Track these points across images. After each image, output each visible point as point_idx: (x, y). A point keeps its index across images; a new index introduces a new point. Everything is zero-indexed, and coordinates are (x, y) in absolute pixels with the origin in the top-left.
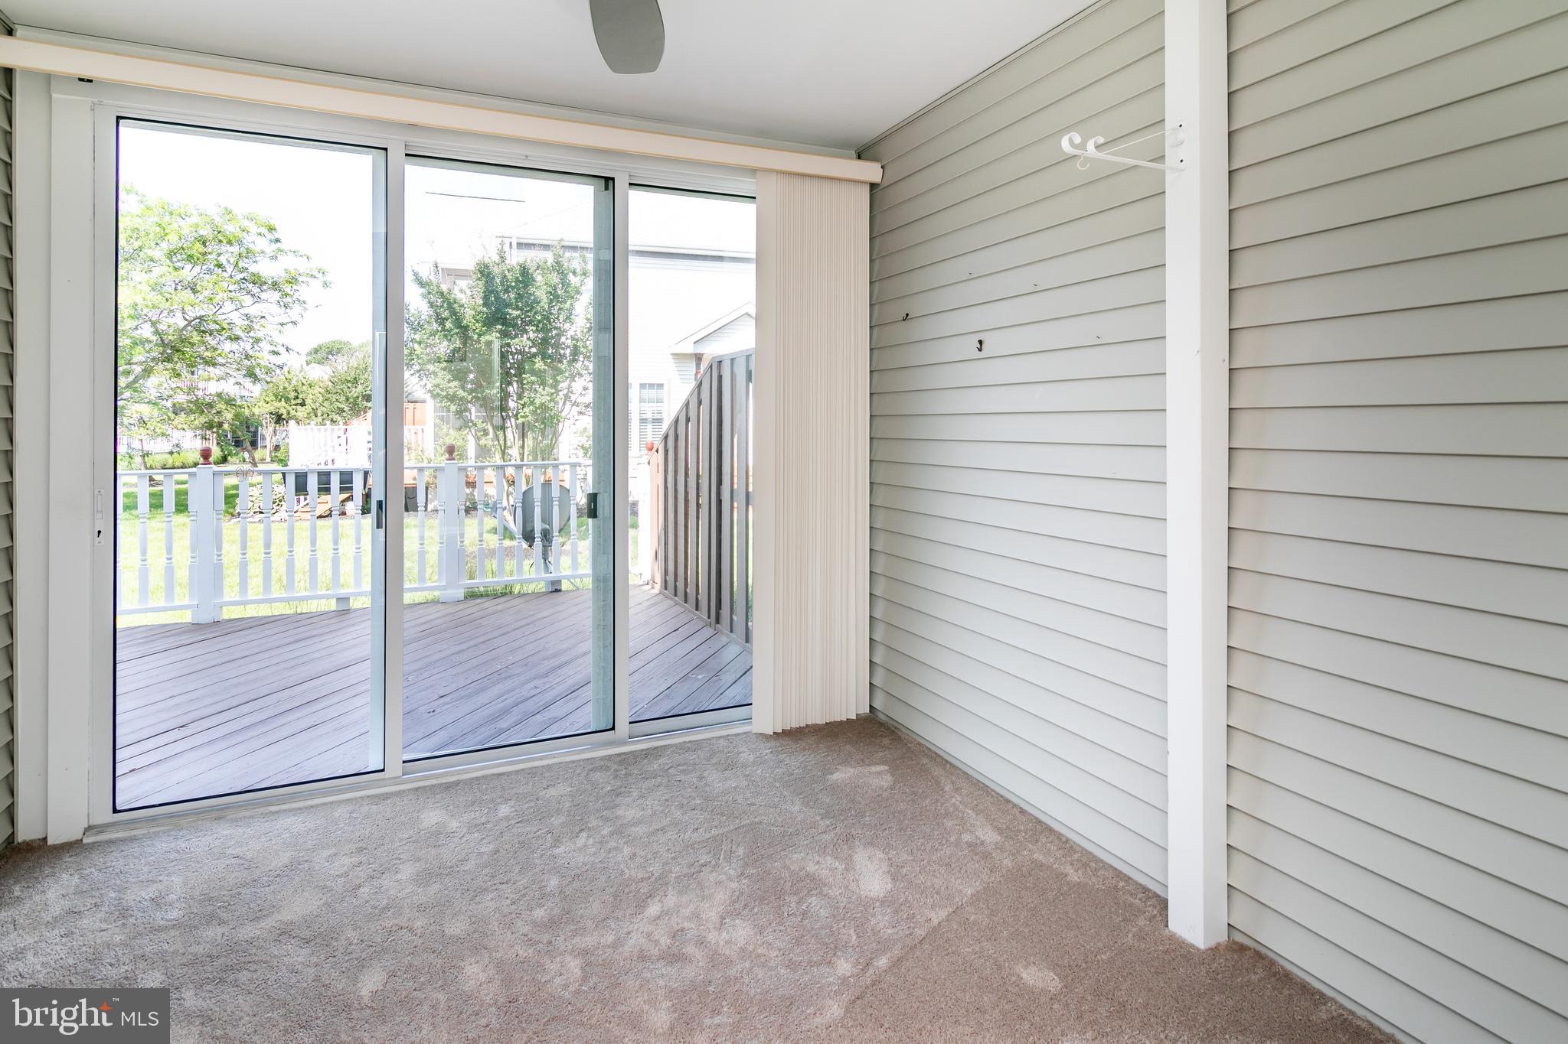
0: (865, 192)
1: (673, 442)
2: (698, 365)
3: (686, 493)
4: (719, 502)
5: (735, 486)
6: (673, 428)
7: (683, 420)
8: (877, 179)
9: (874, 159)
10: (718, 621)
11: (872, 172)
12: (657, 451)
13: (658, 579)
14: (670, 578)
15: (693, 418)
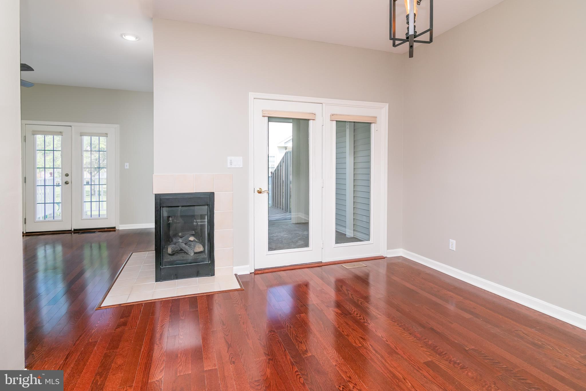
7: (280, 166)
12: (273, 174)
15: (282, 166)
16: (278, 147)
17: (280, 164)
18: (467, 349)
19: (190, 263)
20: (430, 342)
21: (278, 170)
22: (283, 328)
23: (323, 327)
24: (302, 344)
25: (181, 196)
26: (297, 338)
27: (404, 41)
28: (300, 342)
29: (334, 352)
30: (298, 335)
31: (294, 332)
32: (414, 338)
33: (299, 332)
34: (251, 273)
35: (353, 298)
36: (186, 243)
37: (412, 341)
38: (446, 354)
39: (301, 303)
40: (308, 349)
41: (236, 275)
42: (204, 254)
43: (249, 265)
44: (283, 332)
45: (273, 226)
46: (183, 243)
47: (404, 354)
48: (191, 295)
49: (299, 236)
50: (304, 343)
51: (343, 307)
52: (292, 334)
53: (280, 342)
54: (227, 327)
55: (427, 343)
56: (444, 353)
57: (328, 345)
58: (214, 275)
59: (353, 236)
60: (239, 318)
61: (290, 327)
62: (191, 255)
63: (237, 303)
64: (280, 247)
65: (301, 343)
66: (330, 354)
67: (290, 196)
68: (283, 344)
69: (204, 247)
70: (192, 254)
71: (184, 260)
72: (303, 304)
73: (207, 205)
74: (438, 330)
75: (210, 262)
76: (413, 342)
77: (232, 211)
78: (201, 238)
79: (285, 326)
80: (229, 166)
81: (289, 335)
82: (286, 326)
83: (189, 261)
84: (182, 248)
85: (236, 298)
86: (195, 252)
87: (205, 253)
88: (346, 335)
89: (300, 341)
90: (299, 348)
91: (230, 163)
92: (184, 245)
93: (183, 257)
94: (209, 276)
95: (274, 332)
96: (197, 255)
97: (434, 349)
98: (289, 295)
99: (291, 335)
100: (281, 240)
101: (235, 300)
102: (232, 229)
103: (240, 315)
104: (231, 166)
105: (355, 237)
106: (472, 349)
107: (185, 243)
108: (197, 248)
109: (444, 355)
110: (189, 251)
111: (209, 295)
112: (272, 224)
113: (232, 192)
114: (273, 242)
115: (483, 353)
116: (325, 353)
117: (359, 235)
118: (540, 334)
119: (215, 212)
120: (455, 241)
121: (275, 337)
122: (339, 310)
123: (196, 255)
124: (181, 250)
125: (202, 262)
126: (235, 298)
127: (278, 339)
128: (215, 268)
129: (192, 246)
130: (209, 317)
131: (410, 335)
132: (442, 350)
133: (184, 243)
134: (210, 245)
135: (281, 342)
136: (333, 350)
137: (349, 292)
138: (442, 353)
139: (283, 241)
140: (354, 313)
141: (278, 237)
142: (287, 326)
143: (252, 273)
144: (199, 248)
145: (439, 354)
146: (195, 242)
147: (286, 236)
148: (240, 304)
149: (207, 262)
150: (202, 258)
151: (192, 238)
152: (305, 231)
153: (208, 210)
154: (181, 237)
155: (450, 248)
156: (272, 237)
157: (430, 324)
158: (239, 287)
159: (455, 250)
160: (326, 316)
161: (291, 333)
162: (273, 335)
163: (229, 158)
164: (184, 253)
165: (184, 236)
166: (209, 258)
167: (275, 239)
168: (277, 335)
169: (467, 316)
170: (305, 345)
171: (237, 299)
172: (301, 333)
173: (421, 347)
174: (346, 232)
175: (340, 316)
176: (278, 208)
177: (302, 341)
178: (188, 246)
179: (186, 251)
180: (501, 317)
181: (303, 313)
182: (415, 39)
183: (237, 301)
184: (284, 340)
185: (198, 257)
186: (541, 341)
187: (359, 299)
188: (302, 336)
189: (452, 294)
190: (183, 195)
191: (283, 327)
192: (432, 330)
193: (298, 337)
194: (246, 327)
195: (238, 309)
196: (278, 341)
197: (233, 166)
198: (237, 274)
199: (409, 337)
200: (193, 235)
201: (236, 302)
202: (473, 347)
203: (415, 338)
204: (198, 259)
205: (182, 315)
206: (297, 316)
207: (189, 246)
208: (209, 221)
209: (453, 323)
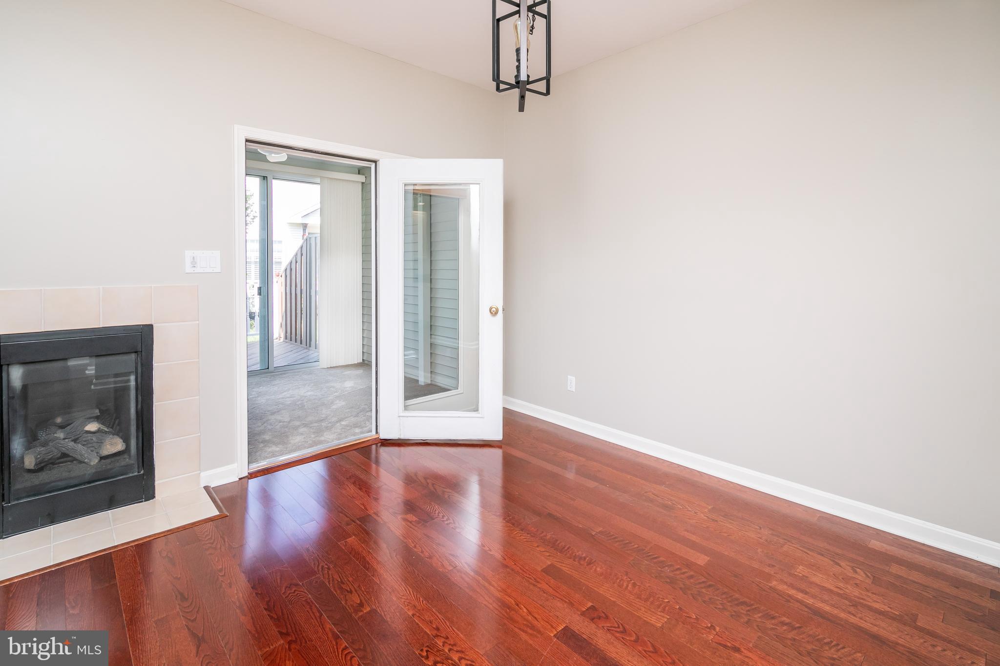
0: (360, 185)
1: (290, 270)
2: (304, 230)
3: (296, 294)
4: (310, 296)
5: (317, 289)
6: (289, 266)
7: (294, 262)
8: (364, 181)
9: (363, 175)
10: (310, 346)
11: (362, 178)
12: (281, 276)
13: (283, 335)
14: (289, 334)
15: (299, 261)
16: (288, 223)
17: (296, 260)
18: (594, 533)
19: (89, 482)
20: (549, 536)
21: (291, 269)
22: (313, 573)
23: (388, 552)
24: (353, 594)
25: (62, 336)
26: (342, 585)
27: (512, 87)
28: (347, 591)
29: (410, 593)
30: (343, 580)
31: (336, 577)
32: (526, 535)
33: (345, 573)
34: (240, 479)
35: (436, 490)
36: (76, 437)
37: (525, 540)
38: (568, 548)
39: (346, 518)
40: (364, 601)
41: (207, 488)
42: (126, 456)
43: (236, 464)
44: (314, 582)
45: (284, 376)
46: (67, 440)
47: (515, 564)
48: (96, 553)
49: (336, 392)
50: (356, 591)
51: (421, 509)
52: (333, 580)
53: (309, 603)
54: (191, 603)
55: (545, 538)
56: (566, 548)
57: (399, 583)
58: (153, 497)
59: (430, 382)
60: (220, 577)
61: (329, 569)
62: (92, 464)
63: (213, 546)
64: (299, 417)
65: (351, 592)
66: (402, 598)
67: (316, 315)
68: (315, 606)
69: (126, 440)
70: (95, 461)
71: (71, 478)
72: (351, 520)
73: (135, 352)
74: (558, 515)
75: (142, 472)
76: (526, 542)
77: (197, 360)
78: (117, 422)
79: (318, 568)
80: (189, 269)
81: (327, 584)
82: (320, 567)
83: (87, 478)
84: (67, 452)
85: (210, 537)
86: (103, 455)
87: (130, 455)
88: (427, 558)
89: (349, 590)
90: (346, 604)
91: (192, 263)
92: (72, 444)
93: (70, 472)
94: (142, 502)
95: (297, 585)
96: (108, 461)
97: (553, 545)
98: (324, 507)
99: (331, 582)
100: (300, 402)
101: (207, 540)
102: (198, 397)
103: (221, 570)
104: (194, 269)
105: (433, 383)
106: (600, 532)
107: (73, 438)
108: (108, 446)
109: (567, 550)
110: (86, 455)
111: (142, 545)
112: (281, 374)
113: (197, 322)
114: (284, 409)
115: (612, 533)
116: (394, 599)
117: (441, 381)
118: (670, 490)
119: (155, 365)
120: (574, 378)
121: (299, 596)
122: (414, 517)
123: (104, 461)
124: (64, 455)
125: (122, 475)
126: (208, 538)
127: (307, 597)
128: (157, 483)
129: (95, 444)
130: (145, 593)
131: (522, 531)
132: (563, 544)
133: (70, 440)
134: (143, 434)
135: (312, 601)
136: (407, 589)
137: (428, 481)
138: (564, 548)
139: (305, 404)
140: (438, 515)
141: (295, 398)
142: (323, 567)
143: (244, 478)
144: (114, 445)
145: (561, 552)
146: (102, 434)
147: (309, 393)
148: (219, 546)
149: (136, 474)
150: (124, 466)
151: (93, 427)
152: (346, 381)
153: (136, 363)
154: (62, 427)
155: (569, 389)
156: (283, 398)
157: (547, 509)
158: (216, 512)
159: (574, 391)
160: (392, 531)
161: (331, 580)
162: (294, 593)
163: (188, 254)
164: (72, 461)
165: (71, 422)
166: (141, 464)
167: (289, 403)
168: (302, 590)
169: (592, 484)
170: (359, 595)
171: (213, 538)
172: (350, 574)
173: (538, 547)
174: (418, 377)
175: (416, 526)
176: (291, 341)
177: (353, 589)
178: (83, 445)
179: (79, 457)
180: (629, 477)
181: (350, 537)
182: (528, 87)
183: (213, 543)
184: (317, 595)
185: (109, 467)
186: (671, 500)
187: (445, 490)
188: (351, 579)
189: (572, 455)
190: (69, 333)
191: (315, 571)
192: (550, 515)
193: (344, 583)
194: (236, 592)
195: (217, 558)
196: (306, 601)
197: (197, 270)
198: (209, 485)
199: (520, 536)
200: (97, 419)
201: (209, 545)
202: (601, 529)
203: (529, 535)
204: (111, 469)
205: (74, 605)
206: (339, 543)
207: (85, 443)
208: (140, 386)
209: (576, 500)
